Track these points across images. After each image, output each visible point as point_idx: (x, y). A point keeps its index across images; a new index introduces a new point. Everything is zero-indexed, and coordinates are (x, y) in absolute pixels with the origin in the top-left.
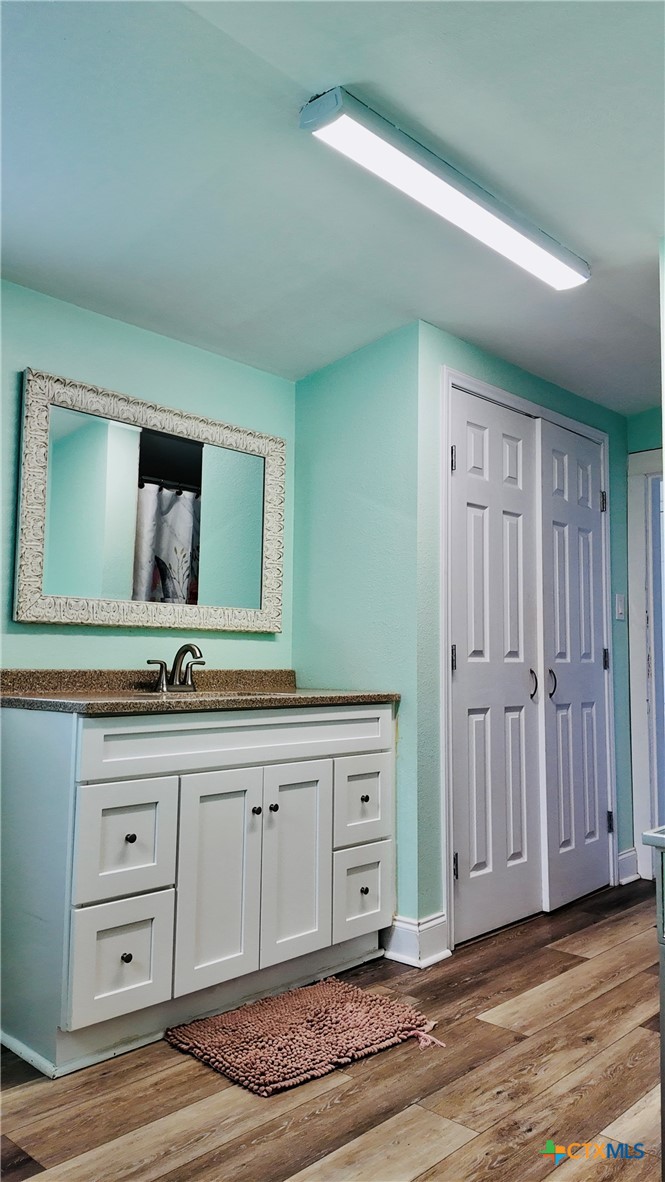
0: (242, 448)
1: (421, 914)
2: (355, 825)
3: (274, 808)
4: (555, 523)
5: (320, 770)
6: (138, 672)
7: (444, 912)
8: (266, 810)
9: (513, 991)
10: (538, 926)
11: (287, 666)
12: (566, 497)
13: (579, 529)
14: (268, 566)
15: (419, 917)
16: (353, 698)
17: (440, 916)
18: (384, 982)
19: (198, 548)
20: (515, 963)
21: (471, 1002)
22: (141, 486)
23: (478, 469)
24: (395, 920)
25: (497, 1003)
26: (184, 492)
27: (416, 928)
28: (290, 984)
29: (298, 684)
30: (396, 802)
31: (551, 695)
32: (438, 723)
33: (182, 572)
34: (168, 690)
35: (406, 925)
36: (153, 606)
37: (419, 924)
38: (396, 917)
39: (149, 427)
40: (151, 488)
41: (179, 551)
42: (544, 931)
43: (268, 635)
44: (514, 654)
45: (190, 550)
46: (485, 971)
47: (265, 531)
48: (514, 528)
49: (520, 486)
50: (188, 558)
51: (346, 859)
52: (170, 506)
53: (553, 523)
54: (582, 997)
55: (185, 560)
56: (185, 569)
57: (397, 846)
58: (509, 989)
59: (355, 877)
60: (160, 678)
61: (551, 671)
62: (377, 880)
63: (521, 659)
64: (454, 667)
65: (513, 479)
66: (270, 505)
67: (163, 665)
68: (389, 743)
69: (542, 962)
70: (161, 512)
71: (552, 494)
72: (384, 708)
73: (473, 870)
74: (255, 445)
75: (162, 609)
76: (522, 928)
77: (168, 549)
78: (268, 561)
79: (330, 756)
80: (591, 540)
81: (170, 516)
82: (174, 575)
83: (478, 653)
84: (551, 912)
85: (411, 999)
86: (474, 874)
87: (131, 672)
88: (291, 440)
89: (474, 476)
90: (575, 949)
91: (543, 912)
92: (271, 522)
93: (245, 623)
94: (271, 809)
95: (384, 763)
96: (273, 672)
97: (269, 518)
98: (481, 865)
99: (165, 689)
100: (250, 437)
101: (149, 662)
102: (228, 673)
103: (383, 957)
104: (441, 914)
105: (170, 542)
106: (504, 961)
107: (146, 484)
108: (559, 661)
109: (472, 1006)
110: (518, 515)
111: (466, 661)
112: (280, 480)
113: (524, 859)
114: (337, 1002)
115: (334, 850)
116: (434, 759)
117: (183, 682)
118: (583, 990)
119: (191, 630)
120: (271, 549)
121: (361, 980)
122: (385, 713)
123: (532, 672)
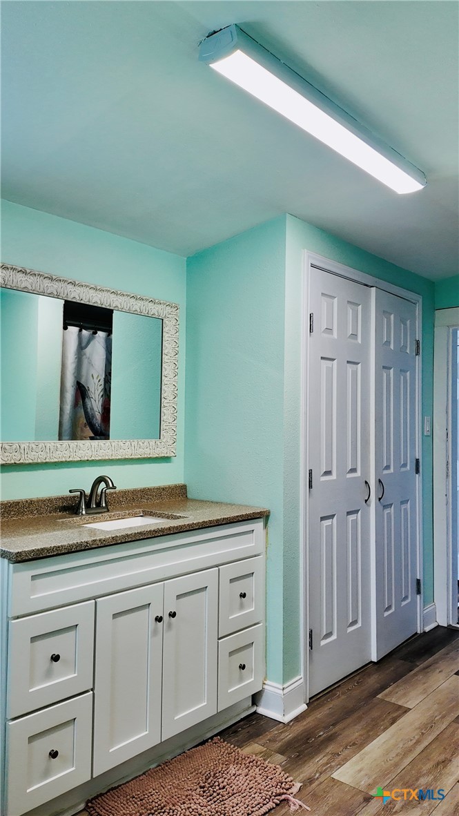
0: (145, 313)
1: (285, 679)
2: (236, 616)
3: (173, 615)
4: (384, 367)
5: (208, 578)
6: (62, 498)
7: (302, 676)
8: (166, 618)
9: (358, 745)
10: (369, 675)
11: (180, 481)
12: (392, 347)
13: (401, 370)
14: (166, 405)
15: (284, 683)
16: (234, 518)
17: (299, 680)
18: (257, 740)
19: (110, 374)
20: (356, 715)
21: (326, 759)
22: (65, 328)
23: (329, 330)
24: (264, 684)
25: (346, 760)
26: (98, 332)
27: (281, 692)
28: (184, 745)
29: (189, 496)
30: (266, 593)
31: (380, 499)
32: (298, 531)
33: (97, 393)
34: (86, 513)
35: (274, 688)
36: (74, 443)
37: (283, 689)
38: (265, 682)
39: (69, 299)
40: (73, 330)
41: (95, 376)
42: (373, 681)
43: (166, 459)
44: (353, 470)
45: (104, 376)
46: (334, 725)
47: (163, 377)
48: (355, 374)
49: (359, 341)
50: (102, 382)
51: (228, 644)
52: (88, 343)
53: (383, 367)
54: (410, 750)
55: (100, 383)
56: (100, 390)
57: (266, 627)
58: (354, 744)
59: (235, 657)
60: (80, 502)
61: (380, 481)
62: (252, 658)
63: (358, 474)
64: (310, 486)
65: (354, 336)
66: (167, 357)
67: (82, 493)
68: (261, 549)
69: (375, 714)
70: (81, 347)
71: (382, 345)
72: (257, 522)
73: (323, 639)
74: (155, 309)
75: (82, 446)
76: (357, 678)
77: (87, 376)
78: (166, 401)
79: (217, 566)
80: (408, 378)
81: (88, 350)
82: (92, 395)
83: (328, 473)
84: (379, 662)
85: (280, 758)
86: (323, 643)
87: (56, 499)
88: (183, 305)
89: (325, 335)
90: (399, 699)
91: (371, 662)
92: (168, 370)
93: (148, 451)
94: (170, 615)
95: (257, 565)
96: (169, 487)
97: (166, 367)
98: (329, 635)
99: (84, 512)
100: (151, 304)
101: (71, 491)
102: (134, 492)
103: (255, 713)
104: (299, 677)
105: (88, 370)
106: (347, 713)
107: (69, 327)
108: (386, 472)
109: (327, 764)
110: (358, 363)
111: (319, 479)
112: (175, 337)
113: (359, 625)
114: (223, 764)
115: (219, 639)
116: (296, 558)
117: (98, 505)
118: (411, 743)
119: (105, 460)
120: (168, 391)
121: (240, 737)
122: (258, 526)
123: (366, 482)
